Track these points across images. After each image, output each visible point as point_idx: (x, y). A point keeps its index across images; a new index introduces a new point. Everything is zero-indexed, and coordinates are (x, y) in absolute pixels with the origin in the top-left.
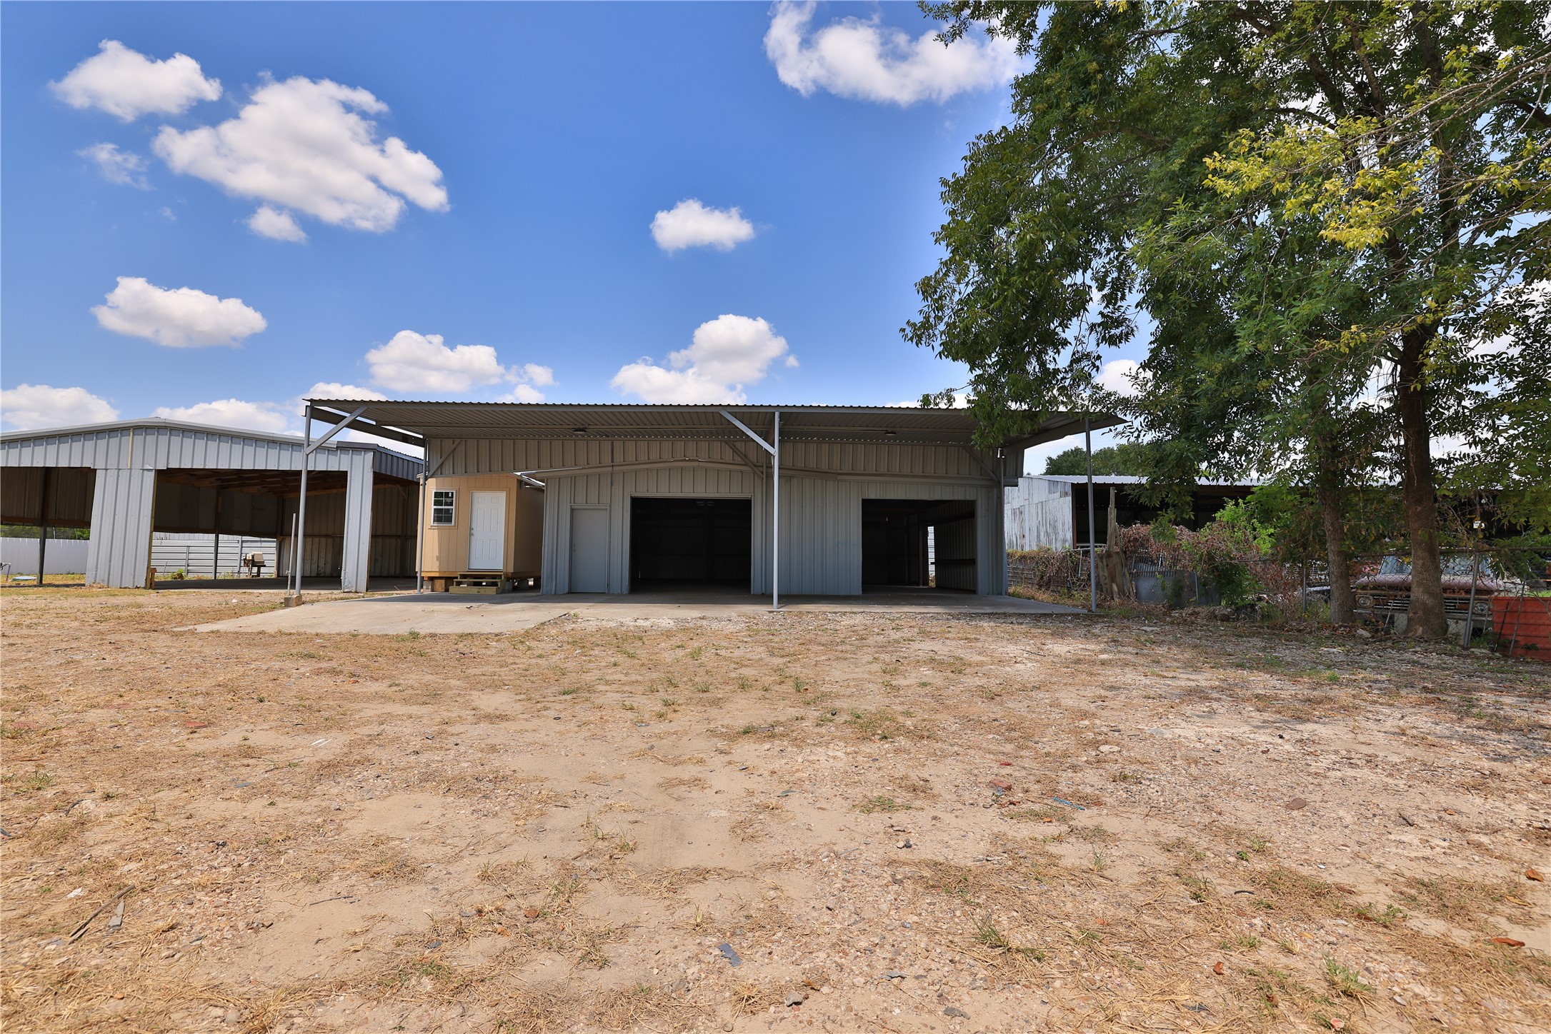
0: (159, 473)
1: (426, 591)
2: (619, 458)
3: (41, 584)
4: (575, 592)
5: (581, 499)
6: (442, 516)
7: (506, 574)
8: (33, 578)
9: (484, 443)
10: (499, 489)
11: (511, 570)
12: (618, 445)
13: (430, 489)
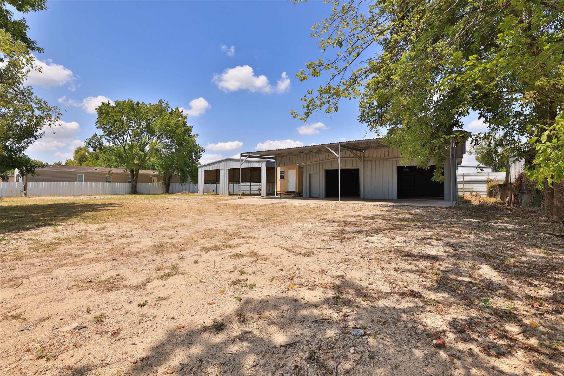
0: (229, 170)
1: (279, 196)
2: (321, 159)
3: (217, 194)
4: (311, 197)
5: (312, 171)
6: (282, 177)
7: (296, 192)
8: (215, 193)
9: (288, 157)
10: (294, 169)
11: (297, 191)
12: (320, 155)
13: (278, 170)
